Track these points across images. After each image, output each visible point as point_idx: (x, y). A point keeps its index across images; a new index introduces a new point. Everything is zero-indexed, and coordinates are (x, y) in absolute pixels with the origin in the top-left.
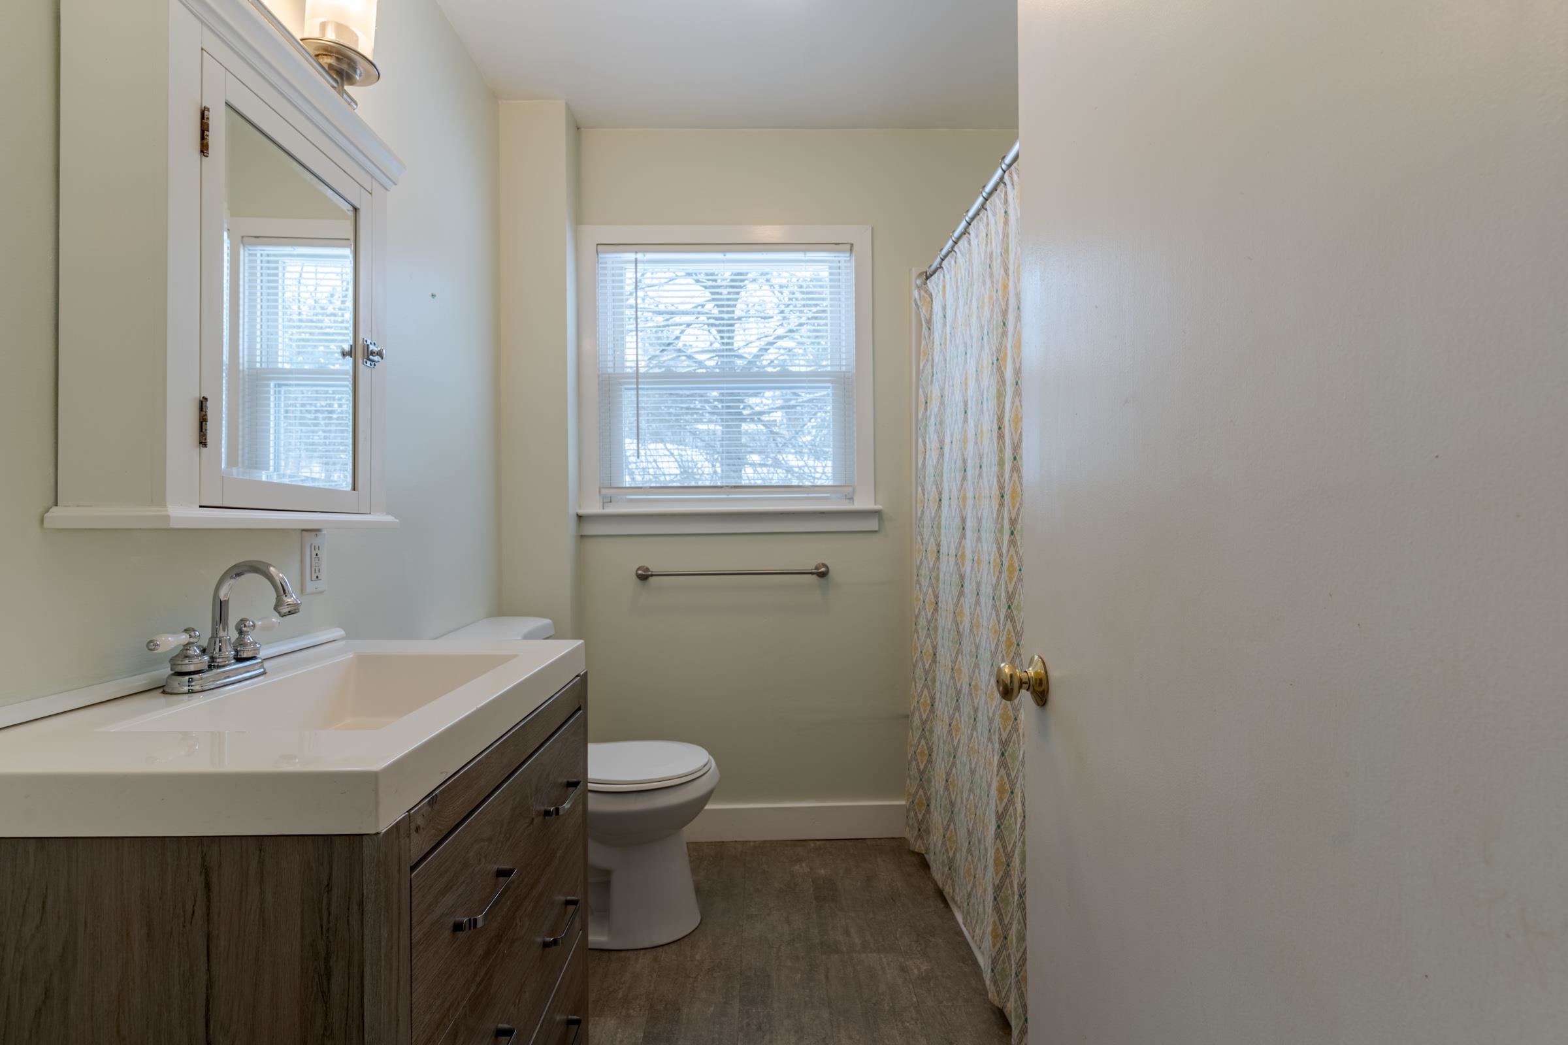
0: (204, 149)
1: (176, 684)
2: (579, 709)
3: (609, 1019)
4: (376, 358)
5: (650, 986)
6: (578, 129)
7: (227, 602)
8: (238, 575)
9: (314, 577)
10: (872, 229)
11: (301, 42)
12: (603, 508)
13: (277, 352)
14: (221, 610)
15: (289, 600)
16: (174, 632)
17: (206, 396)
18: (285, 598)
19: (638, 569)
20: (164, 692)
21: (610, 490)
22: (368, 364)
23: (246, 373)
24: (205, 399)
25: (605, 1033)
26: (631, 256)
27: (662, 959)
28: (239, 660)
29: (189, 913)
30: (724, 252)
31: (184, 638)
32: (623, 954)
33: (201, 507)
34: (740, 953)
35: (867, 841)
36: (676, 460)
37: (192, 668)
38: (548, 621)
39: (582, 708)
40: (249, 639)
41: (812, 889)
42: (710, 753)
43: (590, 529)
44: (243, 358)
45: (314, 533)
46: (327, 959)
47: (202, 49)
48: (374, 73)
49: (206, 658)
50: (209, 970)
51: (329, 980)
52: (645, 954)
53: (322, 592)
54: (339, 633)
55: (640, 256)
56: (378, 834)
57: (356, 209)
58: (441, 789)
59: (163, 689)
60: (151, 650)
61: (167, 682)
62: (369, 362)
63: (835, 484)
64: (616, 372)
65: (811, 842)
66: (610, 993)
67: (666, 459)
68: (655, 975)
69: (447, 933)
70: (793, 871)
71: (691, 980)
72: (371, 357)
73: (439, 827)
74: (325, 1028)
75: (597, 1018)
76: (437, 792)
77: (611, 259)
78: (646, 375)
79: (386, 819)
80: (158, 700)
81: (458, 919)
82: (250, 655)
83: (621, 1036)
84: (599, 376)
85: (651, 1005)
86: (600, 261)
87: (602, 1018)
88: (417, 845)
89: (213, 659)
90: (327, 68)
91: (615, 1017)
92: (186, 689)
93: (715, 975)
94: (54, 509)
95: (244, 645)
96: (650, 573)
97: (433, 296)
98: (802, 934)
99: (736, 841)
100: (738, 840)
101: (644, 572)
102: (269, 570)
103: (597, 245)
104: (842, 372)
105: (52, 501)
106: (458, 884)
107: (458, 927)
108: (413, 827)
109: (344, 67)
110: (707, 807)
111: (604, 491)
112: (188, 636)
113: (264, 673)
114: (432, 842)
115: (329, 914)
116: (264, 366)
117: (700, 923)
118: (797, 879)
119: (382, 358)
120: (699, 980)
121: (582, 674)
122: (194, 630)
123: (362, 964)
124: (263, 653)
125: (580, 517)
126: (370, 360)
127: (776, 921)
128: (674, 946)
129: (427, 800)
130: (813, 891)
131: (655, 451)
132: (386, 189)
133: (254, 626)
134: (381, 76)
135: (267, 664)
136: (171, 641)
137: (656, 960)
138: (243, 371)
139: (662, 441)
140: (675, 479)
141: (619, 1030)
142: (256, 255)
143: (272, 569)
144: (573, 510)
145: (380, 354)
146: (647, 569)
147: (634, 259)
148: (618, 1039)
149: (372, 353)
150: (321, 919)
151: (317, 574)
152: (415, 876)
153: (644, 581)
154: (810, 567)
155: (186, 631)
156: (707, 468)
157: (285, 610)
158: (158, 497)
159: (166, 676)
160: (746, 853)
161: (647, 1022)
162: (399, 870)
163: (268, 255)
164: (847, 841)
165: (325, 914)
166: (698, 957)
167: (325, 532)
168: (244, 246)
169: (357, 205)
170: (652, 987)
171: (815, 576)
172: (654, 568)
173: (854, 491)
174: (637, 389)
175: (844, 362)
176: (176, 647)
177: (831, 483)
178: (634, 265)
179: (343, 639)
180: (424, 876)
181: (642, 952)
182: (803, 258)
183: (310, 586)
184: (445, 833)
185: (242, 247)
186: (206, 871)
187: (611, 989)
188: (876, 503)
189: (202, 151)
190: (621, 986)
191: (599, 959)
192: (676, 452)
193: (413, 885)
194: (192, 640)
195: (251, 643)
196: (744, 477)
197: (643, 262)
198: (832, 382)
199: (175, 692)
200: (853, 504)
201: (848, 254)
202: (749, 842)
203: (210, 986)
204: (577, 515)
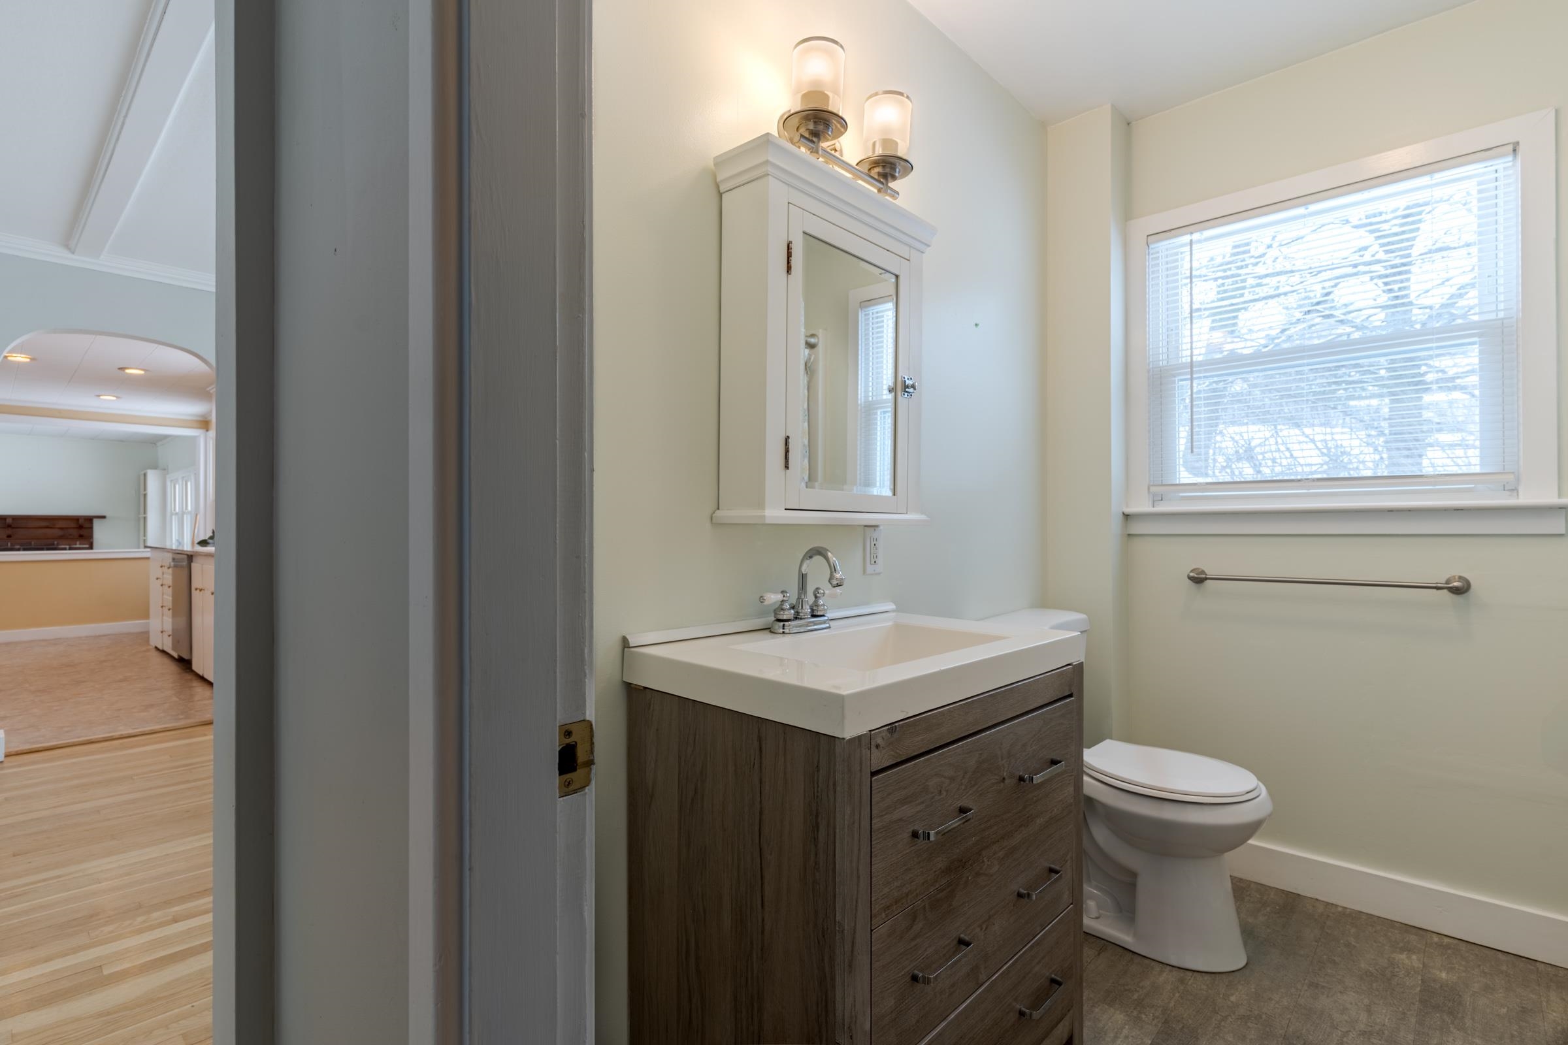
0: (789, 269)
1: (777, 627)
2: (1071, 696)
3: (1118, 1012)
4: (911, 390)
5: (1169, 1002)
6: (1128, 124)
7: (806, 574)
8: (811, 557)
9: (873, 562)
10: (1557, 111)
11: (857, 167)
12: (1153, 507)
13: (883, 387)
14: (803, 578)
15: (838, 576)
16: (775, 592)
17: (789, 435)
18: (835, 574)
19: (1191, 571)
20: (771, 632)
21: (1162, 488)
22: (906, 396)
23: (863, 406)
24: (788, 437)
25: (1111, 1022)
26: (1186, 239)
27: (1190, 983)
28: (813, 616)
29: (752, 763)
30: (1305, 204)
31: (780, 597)
32: (1147, 961)
33: (786, 509)
34: (1289, 1016)
35: (1538, 964)
36: (1317, 448)
37: (785, 617)
38: (1083, 616)
39: (1074, 695)
40: (821, 602)
41: (1419, 989)
42: (1259, 779)
43: (1137, 528)
44: (861, 394)
45: (872, 529)
46: (817, 816)
47: (789, 203)
48: (908, 166)
49: (792, 612)
50: (761, 802)
51: (818, 831)
52: (1171, 971)
53: (879, 574)
54: (892, 606)
55: (1196, 236)
56: (844, 739)
57: (897, 276)
58: (901, 723)
59: (769, 629)
60: (762, 602)
61: (772, 624)
62: (906, 394)
63: (1484, 471)
64: (1170, 363)
65: (1434, 936)
66: (1126, 990)
67: (1304, 446)
68: (1177, 995)
69: (906, 835)
70: (1394, 959)
71: (1219, 1017)
72: (907, 390)
73: (898, 751)
74: (816, 864)
75: (1107, 1007)
76: (897, 724)
77: (1163, 247)
78: (1201, 364)
79: (850, 731)
80: (766, 634)
81: (916, 828)
82: (821, 614)
83: (1126, 1032)
84: (1149, 371)
85: (1166, 1019)
86: (1151, 252)
87: (1112, 1009)
88: (879, 759)
89: (797, 613)
90: (876, 177)
91: (1124, 1014)
92: (781, 631)
93: (1249, 1024)
94: (718, 511)
95: (817, 606)
96: (1204, 576)
97: (976, 325)
98: (1386, 1032)
99: (1317, 899)
100: (1320, 898)
101: (1197, 574)
102: (827, 554)
103: (1148, 236)
104: (1499, 319)
105: (716, 507)
106: (917, 802)
107: (915, 835)
108: (873, 743)
109: (888, 170)
110: (1251, 842)
111: (1153, 489)
112: (782, 596)
113: (829, 627)
114: (890, 760)
115: (818, 787)
116: (874, 399)
117: (1244, 967)
118: (1397, 970)
119: (915, 389)
120: (1228, 1021)
121: (1075, 663)
122: (786, 592)
123: (835, 828)
124: (830, 615)
125: (1127, 516)
126: (907, 392)
127: (1351, 1004)
128: (1207, 977)
129: (887, 727)
130: (1420, 991)
131: (1288, 438)
132: (922, 252)
133: (824, 593)
134: (913, 165)
135: (832, 624)
136: (773, 598)
137: (1182, 981)
138: (861, 404)
139: (1298, 426)
140: (1320, 470)
141: (1127, 1027)
142: (869, 314)
143: (829, 554)
144: (1118, 506)
145: (913, 386)
146: (1203, 572)
147: (1189, 241)
148: (1123, 1034)
149: (908, 387)
150: (814, 788)
151: (875, 559)
152: (875, 780)
153: (1197, 585)
154: (1441, 580)
155: (782, 592)
156: (1370, 456)
157: (835, 582)
158: (761, 505)
159: (771, 622)
160: (1329, 916)
161: (1158, 1033)
162: (861, 770)
163: (877, 313)
164: (1500, 953)
165: (816, 786)
166: (1233, 998)
167: (881, 528)
168: (861, 310)
169: (897, 273)
170: (1172, 1004)
171: (1445, 591)
172: (1210, 571)
173: (1518, 480)
174: (1192, 379)
175: (1501, 306)
176: (775, 603)
177: (1477, 470)
178: (1189, 247)
179: (893, 611)
180: (884, 783)
181: (1168, 968)
182: (1430, 183)
183: (870, 569)
184: (904, 758)
185: (860, 310)
186: (760, 739)
187: (1126, 988)
188: (1560, 496)
189: (788, 272)
190: (1138, 989)
191: (1121, 956)
192: (1318, 438)
193: (873, 786)
194: (785, 599)
195: (822, 605)
196: (1425, 462)
197: (1199, 241)
198: (1480, 335)
199: (776, 632)
200: (1518, 498)
201: (1510, 158)
202: (1337, 906)
203: (761, 813)
204: (1123, 513)
